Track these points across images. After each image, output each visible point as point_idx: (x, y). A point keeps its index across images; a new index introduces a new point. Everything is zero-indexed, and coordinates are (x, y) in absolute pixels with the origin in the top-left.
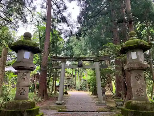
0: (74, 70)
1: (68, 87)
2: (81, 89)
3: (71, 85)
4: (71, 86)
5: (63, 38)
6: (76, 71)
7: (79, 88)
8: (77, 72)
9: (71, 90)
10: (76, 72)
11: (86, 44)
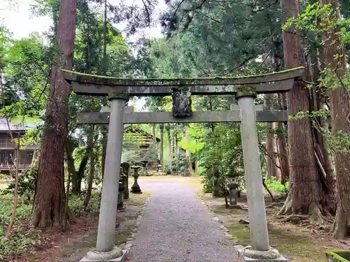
0: (157, 125)
1: (144, 166)
2: (173, 171)
3: (150, 160)
4: (150, 164)
5: (124, 35)
6: (162, 128)
7: (171, 167)
8: (164, 130)
9: (150, 172)
10: (162, 131)
11: (190, 55)
